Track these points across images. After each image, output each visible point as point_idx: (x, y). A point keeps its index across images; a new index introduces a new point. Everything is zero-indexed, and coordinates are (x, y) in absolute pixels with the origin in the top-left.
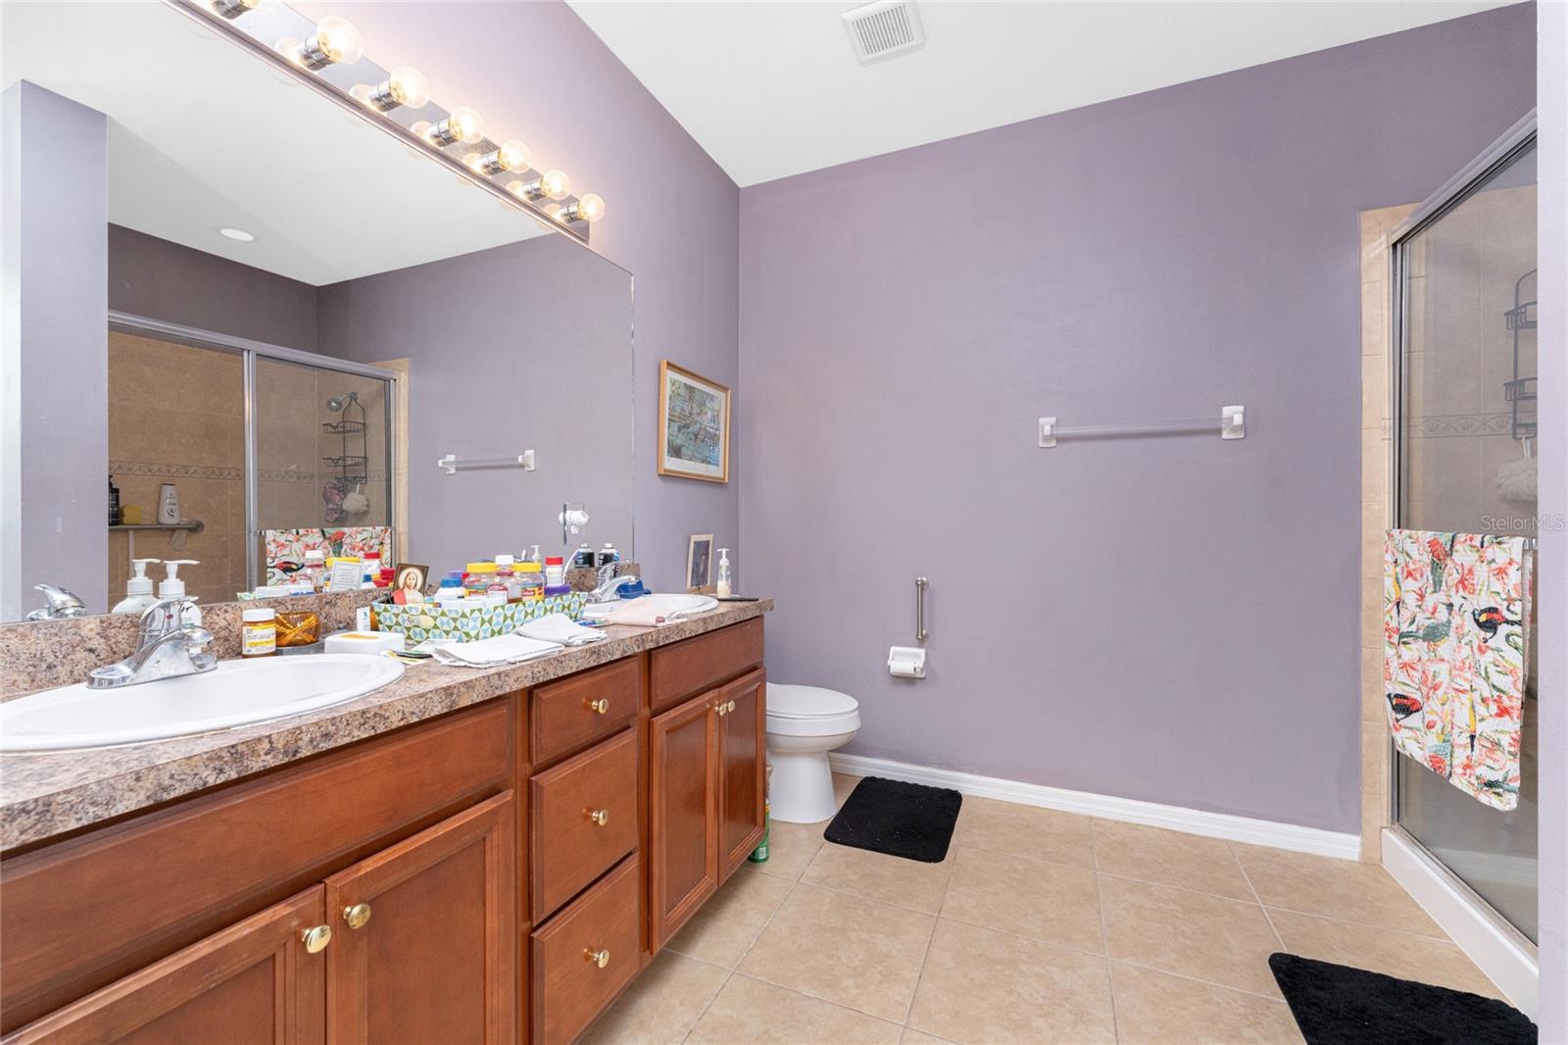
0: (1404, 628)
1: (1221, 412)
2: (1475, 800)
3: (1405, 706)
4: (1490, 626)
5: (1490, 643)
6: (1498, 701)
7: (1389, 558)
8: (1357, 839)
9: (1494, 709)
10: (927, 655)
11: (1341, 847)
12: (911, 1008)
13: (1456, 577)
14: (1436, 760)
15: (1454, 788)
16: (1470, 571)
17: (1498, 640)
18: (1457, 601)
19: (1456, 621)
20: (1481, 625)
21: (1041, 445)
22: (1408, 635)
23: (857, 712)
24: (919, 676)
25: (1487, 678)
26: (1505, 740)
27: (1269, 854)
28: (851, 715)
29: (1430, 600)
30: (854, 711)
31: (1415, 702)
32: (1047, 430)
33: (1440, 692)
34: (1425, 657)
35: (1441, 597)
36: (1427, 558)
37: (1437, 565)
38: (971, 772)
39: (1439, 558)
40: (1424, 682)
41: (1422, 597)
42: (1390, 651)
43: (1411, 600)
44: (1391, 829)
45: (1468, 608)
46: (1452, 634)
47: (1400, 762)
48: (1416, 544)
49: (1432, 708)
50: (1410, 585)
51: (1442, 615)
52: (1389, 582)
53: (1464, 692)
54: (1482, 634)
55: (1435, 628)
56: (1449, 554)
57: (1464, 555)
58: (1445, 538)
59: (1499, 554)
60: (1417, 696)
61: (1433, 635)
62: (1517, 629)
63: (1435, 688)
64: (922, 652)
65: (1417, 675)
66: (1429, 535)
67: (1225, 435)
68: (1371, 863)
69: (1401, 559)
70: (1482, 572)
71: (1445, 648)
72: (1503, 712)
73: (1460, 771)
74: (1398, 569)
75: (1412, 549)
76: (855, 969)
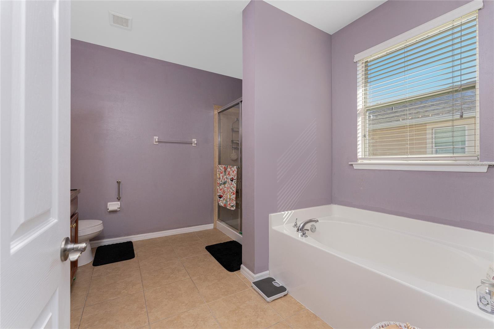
0: (220, 183)
1: (192, 140)
2: (230, 210)
3: (220, 197)
4: (232, 181)
5: (232, 183)
6: (233, 192)
7: (218, 170)
8: (213, 224)
9: (233, 194)
10: (120, 203)
11: (210, 226)
12: (143, 287)
13: (228, 173)
14: (225, 205)
15: (228, 209)
16: (230, 172)
17: (233, 183)
18: (228, 177)
19: (228, 180)
20: (231, 181)
21: (155, 143)
22: (221, 184)
23: (102, 224)
24: (118, 210)
25: (232, 189)
26: (234, 198)
27: (201, 232)
28: (100, 226)
29: (224, 177)
30: (101, 224)
31: (222, 196)
32: (157, 140)
33: (226, 193)
34: (223, 187)
35: (226, 177)
36: (224, 170)
37: (225, 171)
38: (135, 234)
39: (226, 169)
40: (223, 192)
41: (223, 177)
42: (218, 187)
43: (221, 177)
44: (218, 221)
45: (229, 178)
46: (227, 183)
47: (219, 207)
48: (222, 168)
49: (224, 196)
50: (221, 175)
51: (226, 180)
52: (218, 175)
53: (229, 192)
54: (231, 182)
55: (225, 182)
56: (227, 169)
57: (229, 169)
58: (226, 166)
59: (233, 169)
60: (222, 195)
61: (225, 183)
62: (235, 180)
63: (225, 192)
64: (119, 203)
65: (222, 191)
66: (224, 166)
67: (193, 145)
68: (215, 228)
69: (220, 170)
70: (231, 172)
71: (226, 185)
72: (234, 194)
73: (228, 205)
74: (219, 172)
75: (221, 168)
76: (124, 288)
